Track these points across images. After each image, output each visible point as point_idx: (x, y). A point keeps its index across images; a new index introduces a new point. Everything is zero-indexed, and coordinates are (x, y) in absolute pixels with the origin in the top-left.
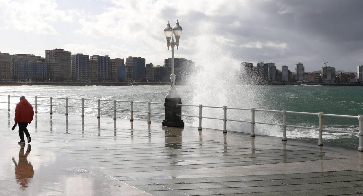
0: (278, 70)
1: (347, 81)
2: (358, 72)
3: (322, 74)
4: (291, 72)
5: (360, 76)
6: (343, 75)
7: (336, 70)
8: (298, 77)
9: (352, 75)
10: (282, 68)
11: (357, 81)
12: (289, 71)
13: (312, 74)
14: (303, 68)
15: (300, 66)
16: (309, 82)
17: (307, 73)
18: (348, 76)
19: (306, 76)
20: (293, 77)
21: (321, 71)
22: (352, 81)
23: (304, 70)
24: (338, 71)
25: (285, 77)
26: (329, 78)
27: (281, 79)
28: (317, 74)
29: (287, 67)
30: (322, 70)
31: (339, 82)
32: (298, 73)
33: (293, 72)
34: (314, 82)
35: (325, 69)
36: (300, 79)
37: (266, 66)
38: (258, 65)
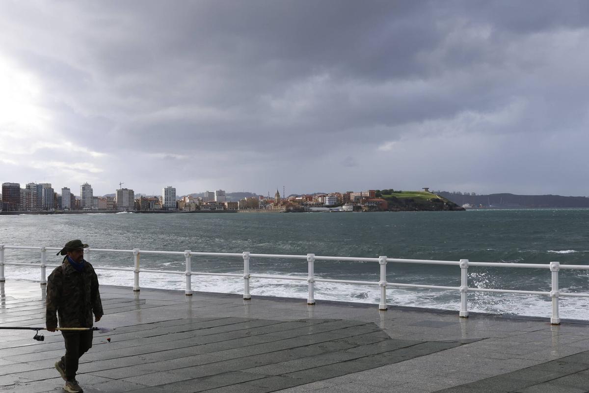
0: (56, 194)
1: (149, 207)
2: (164, 196)
3: (117, 198)
4: (75, 197)
5: (165, 200)
6: (144, 199)
7: (135, 194)
8: (84, 202)
9: (156, 200)
10: (63, 191)
11: (161, 206)
12: (72, 195)
13: (103, 199)
14: (92, 190)
15: (86, 188)
16: (99, 209)
17: (96, 198)
18: (150, 201)
19: (96, 202)
20: (77, 203)
21: (115, 194)
22: (156, 207)
23: (92, 193)
24: (137, 195)
25: (66, 203)
26: (126, 203)
27: (60, 207)
28: (109, 198)
29: (69, 189)
30: (116, 193)
31: (139, 208)
32: (84, 197)
33: (77, 197)
34: (106, 209)
35: (120, 192)
36: (86, 205)
37: (39, 187)
38: (28, 187)
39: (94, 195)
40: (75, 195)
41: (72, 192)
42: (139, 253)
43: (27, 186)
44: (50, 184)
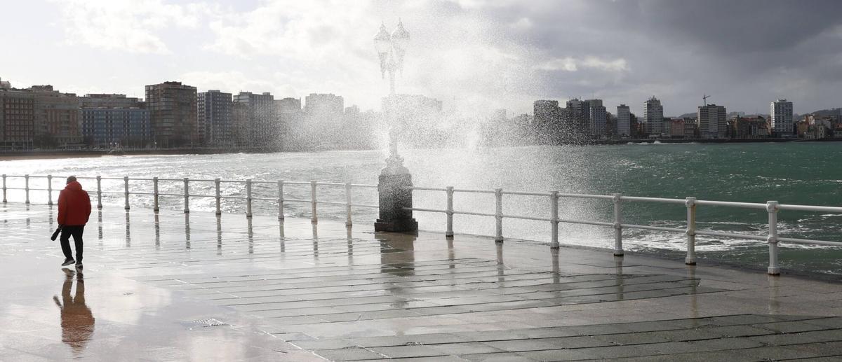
0: (609, 114)
1: (750, 133)
2: (773, 115)
3: (699, 120)
4: (637, 118)
5: (776, 122)
6: (743, 121)
7: (728, 112)
8: (650, 125)
9: (761, 121)
10: (618, 111)
11: (770, 132)
12: (632, 116)
13: (678, 121)
14: (661, 108)
15: (654, 105)
16: (673, 137)
17: (668, 120)
18: (751, 123)
19: (667, 125)
20: (641, 127)
21: (697, 113)
22: (761, 132)
23: (662, 112)
24: (731, 114)
25: (624, 128)
26: (713, 127)
27: (616, 132)
28: (688, 120)
29: (628, 107)
30: (698, 111)
31: (733, 134)
32: (650, 119)
33: (640, 118)
34: (683, 137)
35: (705, 111)
36: (654, 131)
37: (585, 105)
38: (570, 104)
39: (666, 115)
40: (636, 115)
41: (632, 112)
42: (694, 205)
43: (567, 104)
44: (601, 101)
